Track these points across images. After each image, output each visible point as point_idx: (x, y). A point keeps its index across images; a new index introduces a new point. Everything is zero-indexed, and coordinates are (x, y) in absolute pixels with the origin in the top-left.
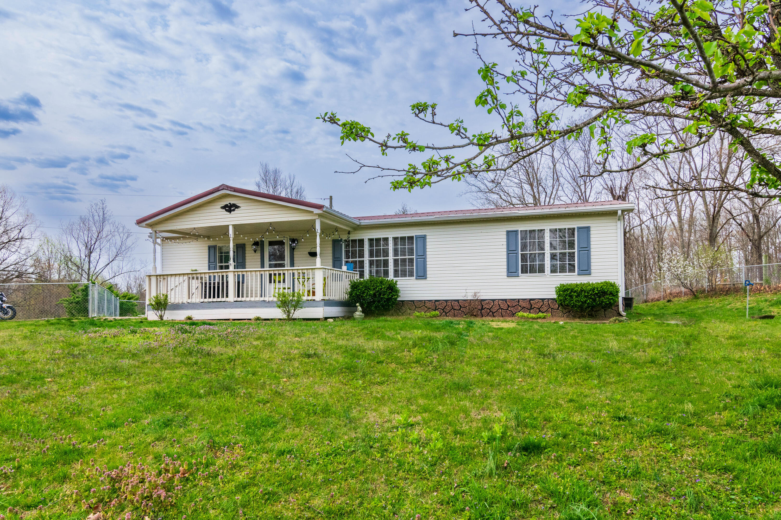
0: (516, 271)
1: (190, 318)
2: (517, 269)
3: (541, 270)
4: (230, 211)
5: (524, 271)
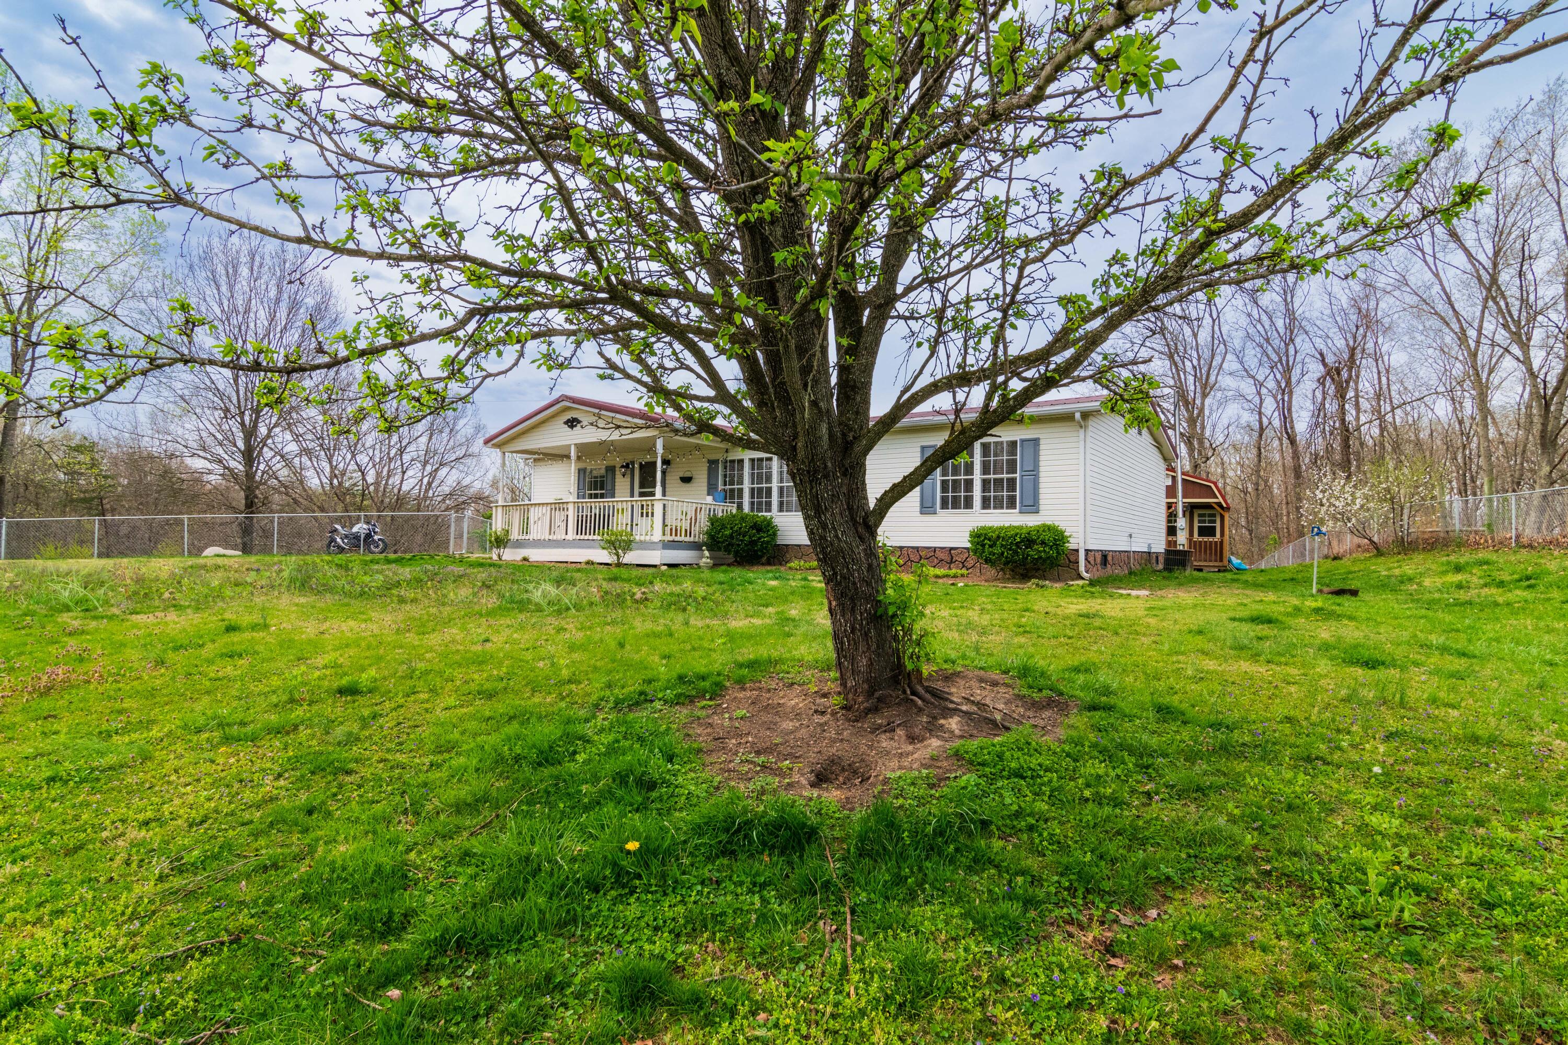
0: (933, 506)
1: (525, 559)
2: (934, 503)
3: (969, 504)
4: (572, 427)
5: (944, 505)
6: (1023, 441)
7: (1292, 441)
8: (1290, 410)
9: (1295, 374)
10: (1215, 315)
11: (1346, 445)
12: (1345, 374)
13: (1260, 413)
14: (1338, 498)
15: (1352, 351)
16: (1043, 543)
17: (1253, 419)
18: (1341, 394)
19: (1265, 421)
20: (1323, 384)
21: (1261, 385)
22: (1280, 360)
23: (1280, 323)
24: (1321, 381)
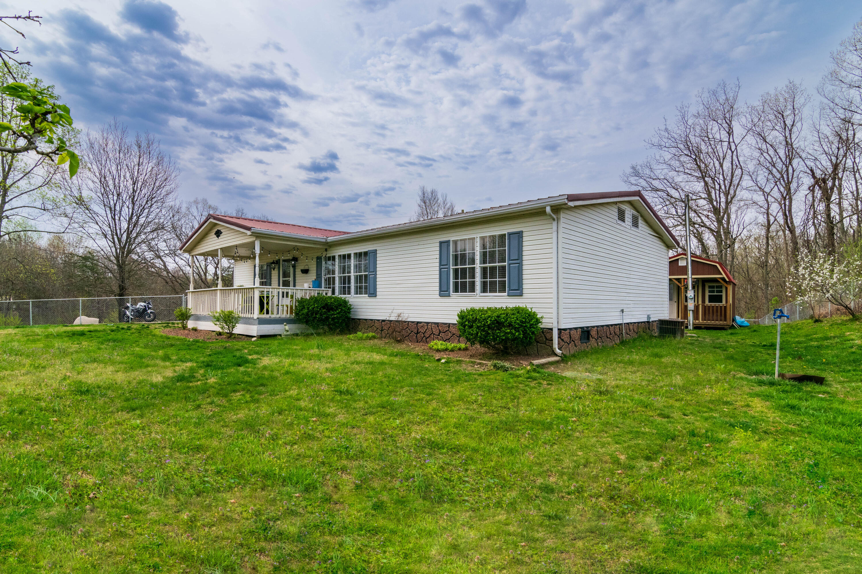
6: (510, 234)
7: (792, 231)
8: (790, 211)
9: (794, 186)
10: (733, 148)
11: (831, 233)
12: (830, 184)
13: (768, 214)
14: (817, 274)
15: (836, 167)
16: (510, 325)
17: (762, 219)
18: (827, 197)
19: (772, 219)
20: (813, 191)
21: (768, 194)
22: (783, 177)
23: (782, 153)
24: (812, 189)
